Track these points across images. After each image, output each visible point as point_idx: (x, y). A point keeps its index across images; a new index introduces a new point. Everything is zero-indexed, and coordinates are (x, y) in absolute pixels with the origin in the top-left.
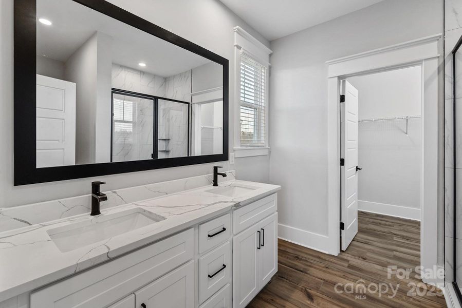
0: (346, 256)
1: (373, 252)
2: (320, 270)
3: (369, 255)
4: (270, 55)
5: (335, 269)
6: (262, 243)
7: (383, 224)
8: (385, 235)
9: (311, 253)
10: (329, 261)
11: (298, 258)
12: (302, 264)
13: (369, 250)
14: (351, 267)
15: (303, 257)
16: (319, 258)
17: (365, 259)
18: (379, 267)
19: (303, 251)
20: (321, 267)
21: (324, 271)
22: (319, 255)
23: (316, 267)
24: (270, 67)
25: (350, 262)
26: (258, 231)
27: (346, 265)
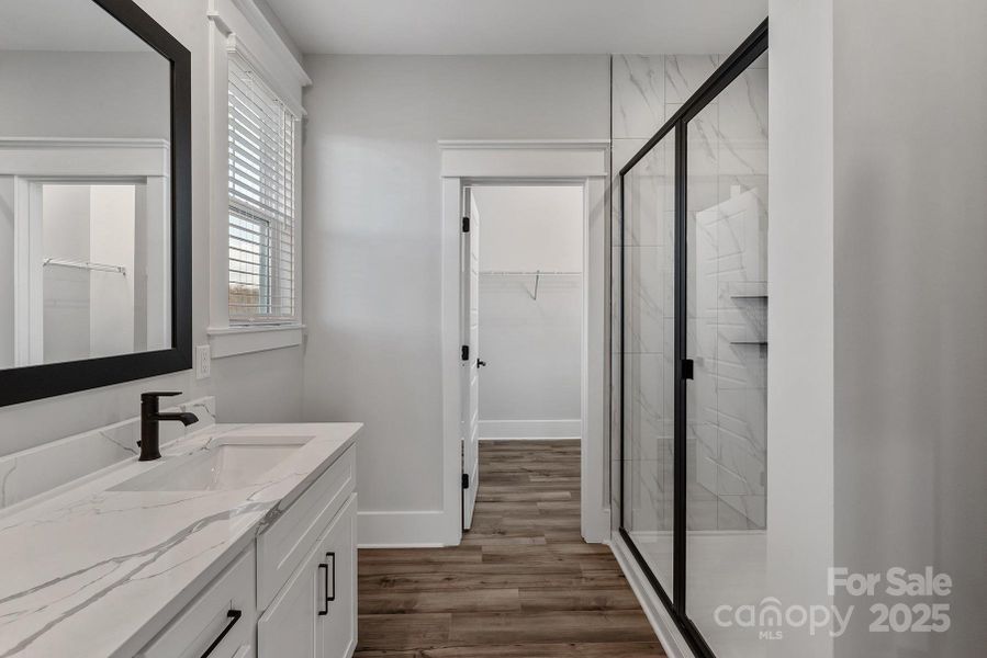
0: (474, 539)
1: (512, 515)
2: (437, 590)
3: (508, 522)
4: (305, 89)
5: (463, 575)
6: (330, 595)
7: (509, 457)
8: (518, 477)
9: (409, 559)
10: (451, 563)
11: (387, 581)
12: (401, 592)
13: (505, 513)
14: (488, 559)
15: (397, 574)
16: (429, 562)
17: (503, 533)
18: (526, 541)
19: (393, 559)
20: (435, 582)
21: (446, 590)
22: (425, 558)
23: (429, 586)
24: (305, 121)
25: (484, 549)
26: (321, 566)
27: (480, 558)
